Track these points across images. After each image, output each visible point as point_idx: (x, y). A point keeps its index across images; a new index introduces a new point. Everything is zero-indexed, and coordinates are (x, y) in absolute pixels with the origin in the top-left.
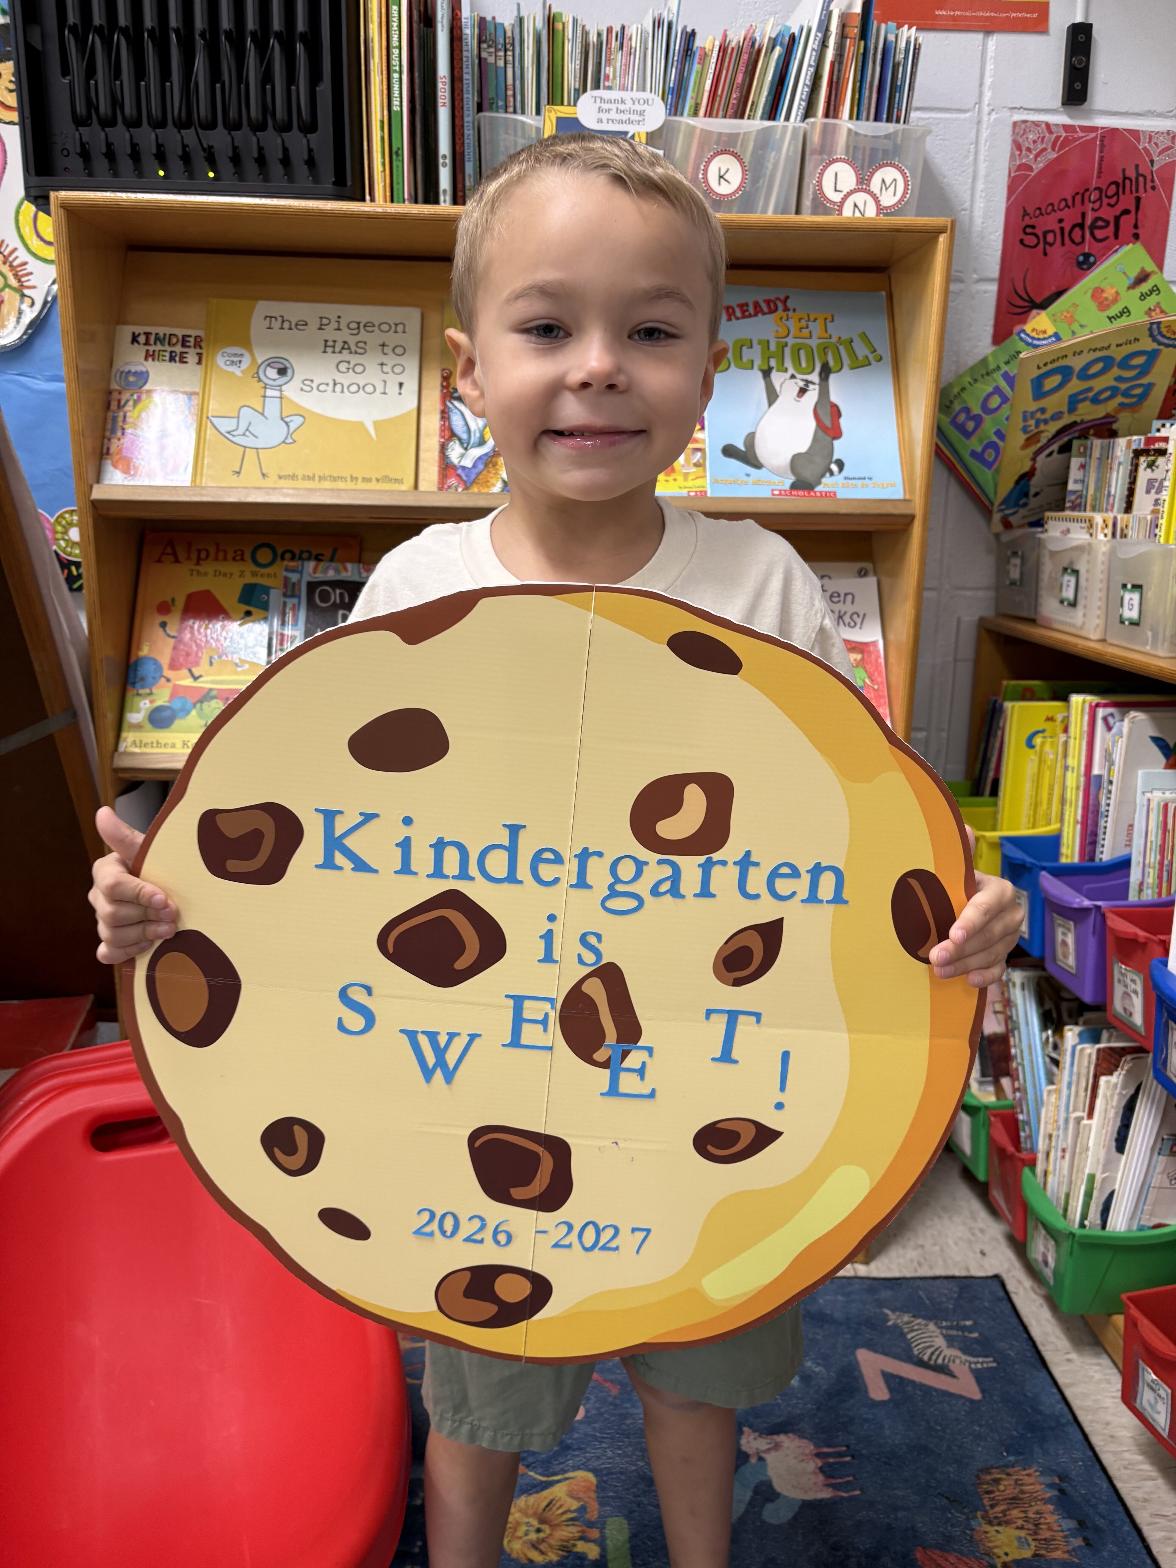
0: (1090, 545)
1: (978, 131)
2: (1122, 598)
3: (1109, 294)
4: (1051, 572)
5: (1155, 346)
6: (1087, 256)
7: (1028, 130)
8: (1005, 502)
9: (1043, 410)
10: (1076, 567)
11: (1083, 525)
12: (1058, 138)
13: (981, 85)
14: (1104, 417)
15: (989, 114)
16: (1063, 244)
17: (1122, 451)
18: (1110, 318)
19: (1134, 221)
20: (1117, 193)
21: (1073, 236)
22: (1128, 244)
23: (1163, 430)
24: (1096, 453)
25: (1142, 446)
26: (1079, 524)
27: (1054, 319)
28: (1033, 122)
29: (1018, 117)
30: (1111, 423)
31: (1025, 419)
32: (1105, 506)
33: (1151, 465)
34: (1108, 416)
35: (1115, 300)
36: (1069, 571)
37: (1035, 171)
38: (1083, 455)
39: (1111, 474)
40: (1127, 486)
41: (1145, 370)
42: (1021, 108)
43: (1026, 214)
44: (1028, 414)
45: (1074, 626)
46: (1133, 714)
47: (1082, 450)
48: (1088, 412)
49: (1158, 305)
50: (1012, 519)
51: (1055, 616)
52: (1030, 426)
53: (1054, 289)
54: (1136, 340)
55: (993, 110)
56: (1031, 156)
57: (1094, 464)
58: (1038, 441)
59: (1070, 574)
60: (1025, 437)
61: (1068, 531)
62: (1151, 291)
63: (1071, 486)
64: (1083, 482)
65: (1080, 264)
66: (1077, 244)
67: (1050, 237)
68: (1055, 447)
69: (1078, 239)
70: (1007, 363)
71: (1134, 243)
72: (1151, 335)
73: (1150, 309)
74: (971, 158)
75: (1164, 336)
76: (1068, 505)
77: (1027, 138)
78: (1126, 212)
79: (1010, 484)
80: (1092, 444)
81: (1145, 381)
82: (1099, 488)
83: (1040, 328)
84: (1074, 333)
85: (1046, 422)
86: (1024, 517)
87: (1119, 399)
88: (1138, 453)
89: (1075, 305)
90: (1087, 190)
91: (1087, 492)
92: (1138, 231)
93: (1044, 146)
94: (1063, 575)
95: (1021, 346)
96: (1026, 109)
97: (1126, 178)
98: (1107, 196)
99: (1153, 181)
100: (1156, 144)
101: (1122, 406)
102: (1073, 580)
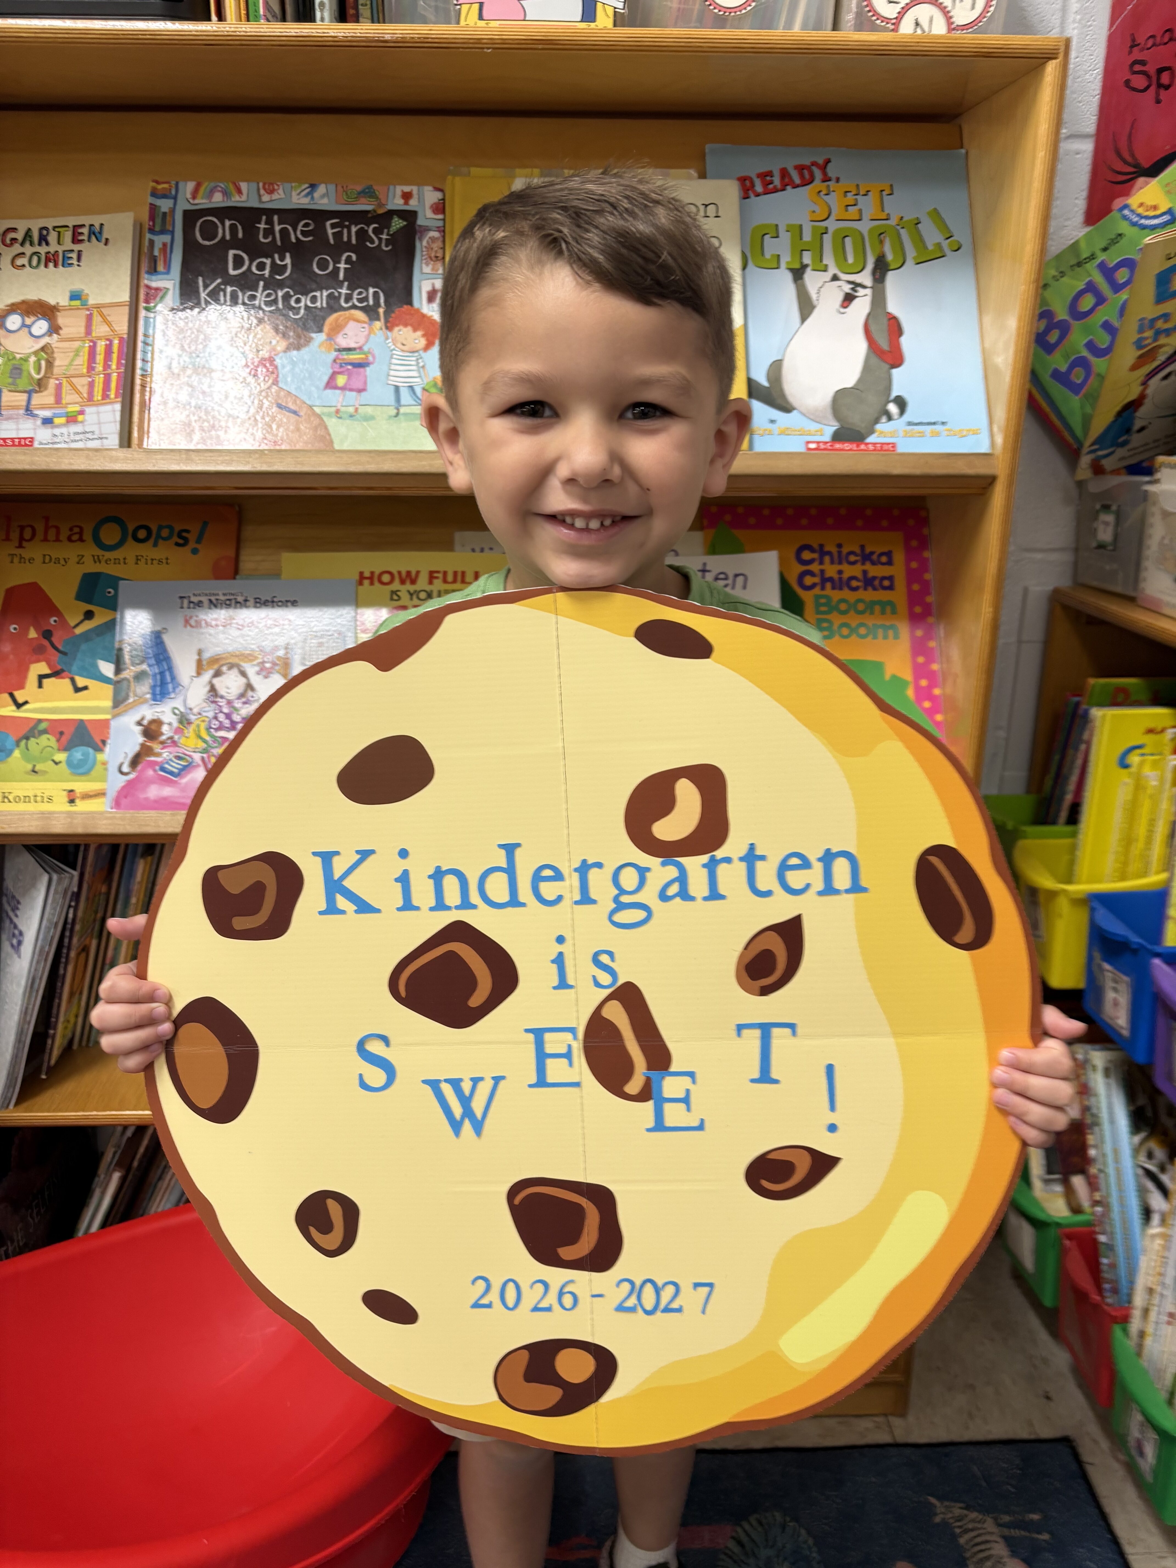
9: (1166, 317)
27: (1169, 189)
31: (1141, 329)
43: (1134, 45)
44: (1148, 321)
50: (1108, 463)
52: (1147, 337)
58: (1154, 358)
60: (1137, 354)
67: (1166, 76)
70: (1105, 249)
79: (1110, 417)
83: (1150, 202)
85: (1166, 335)
86: (1122, 459)
95: (1124, 227)
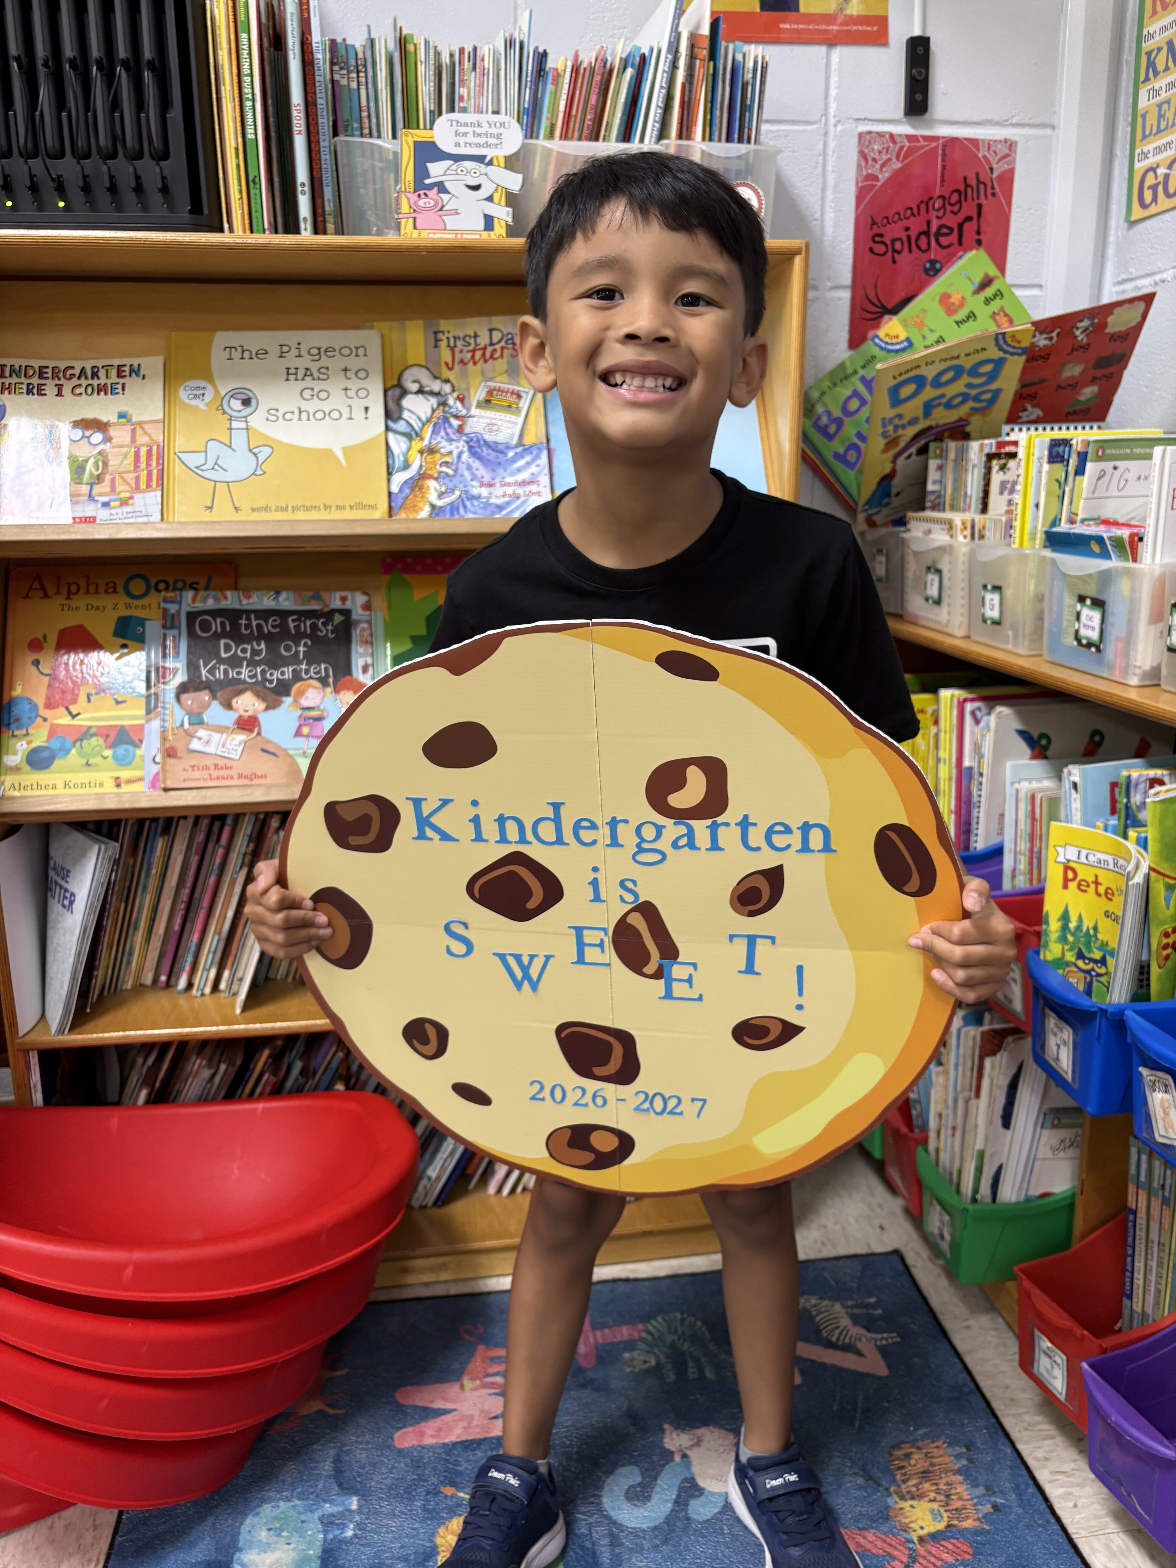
0: (951, 546)
1: (825, 142)
2: (983, 599)
3: (955, 299)
4: (915, 570)
5: (1001, 354)
6: (933, 262)
7: (873, 141)
8: (869, 502)
9: (900, 416)
10: (939, 566)
11: (944, 525)
12: (902, 148)
13: (827, 96)
14: (958, 421)
15: (836, 125)
16: (910, 251)
17: (975, 453)
18: (957, 323)
19: (976, 228)
20: (960, 201)
21: (920, 243)
22: (971, 249)
23: (1012, 434)
24: (952, 455)
25: (994, 450)
26: (940, 525)
27: (905, 325)
28: (878, 133)
29: (863, 128)
30: (964, 426)
31: (884, 425)
32: (962, 506)
33: (1003, 468)
34: (960, 420)
35: (962, 305)
36: (933, 570)
37: (882, 181)
38: (940, 456)
39: (966, 476)
40: (981, 488)
41: (993, 376)
42: (866, 119)
43: (874, 223)
44: (887, 421)
45: (939, 623)
46: (999, 708)
47: (938, 452)
48: (942, 417)
49: (1002, 309)
50: (876, 518)
51: (921, 613)
52: (889, 431)
53: (903, 295)
54: (984, 349)
55: (839, 122)
56: (878, 166)
57: (950, 466)
58: (897, 444)
59: (933, 573)
60: (884, 441)
61: (929, 532)
62: (995, 296)
63: (930, 487)
64: (941, 482)
65: (926, 271)
66: (923, 251)
67: (898, 245)
68: (913, 450)
69: (924, 246)
70: (864, 367)
71: (977, 249)
72: (998, 345)
73: (994, 313)
74: (820, 169)
75: (1009, 345)
76: (928, 504)
77: (872, 149)
78: (969, 219)
79: (873, 486)
80: (947, 446)
81: (993, 387)
82: (956, 489)
83: (893, 333)
84: (924, 337)
85: (903, 427)
86: (888, 516)
87: (970, 404)
88: (990, 457)
89: (924, 311)
90: (931, 198)
91: (945, 492)
92: (981, 237)
93: (889, 156)
94: (927, 573)
95: (876, 351)
96: (870, 120)
97: (967, 186)
98: (950, 204)
99: (993, 188)
100: (995, 152)
101: (974, 410)
102: (936, 579)
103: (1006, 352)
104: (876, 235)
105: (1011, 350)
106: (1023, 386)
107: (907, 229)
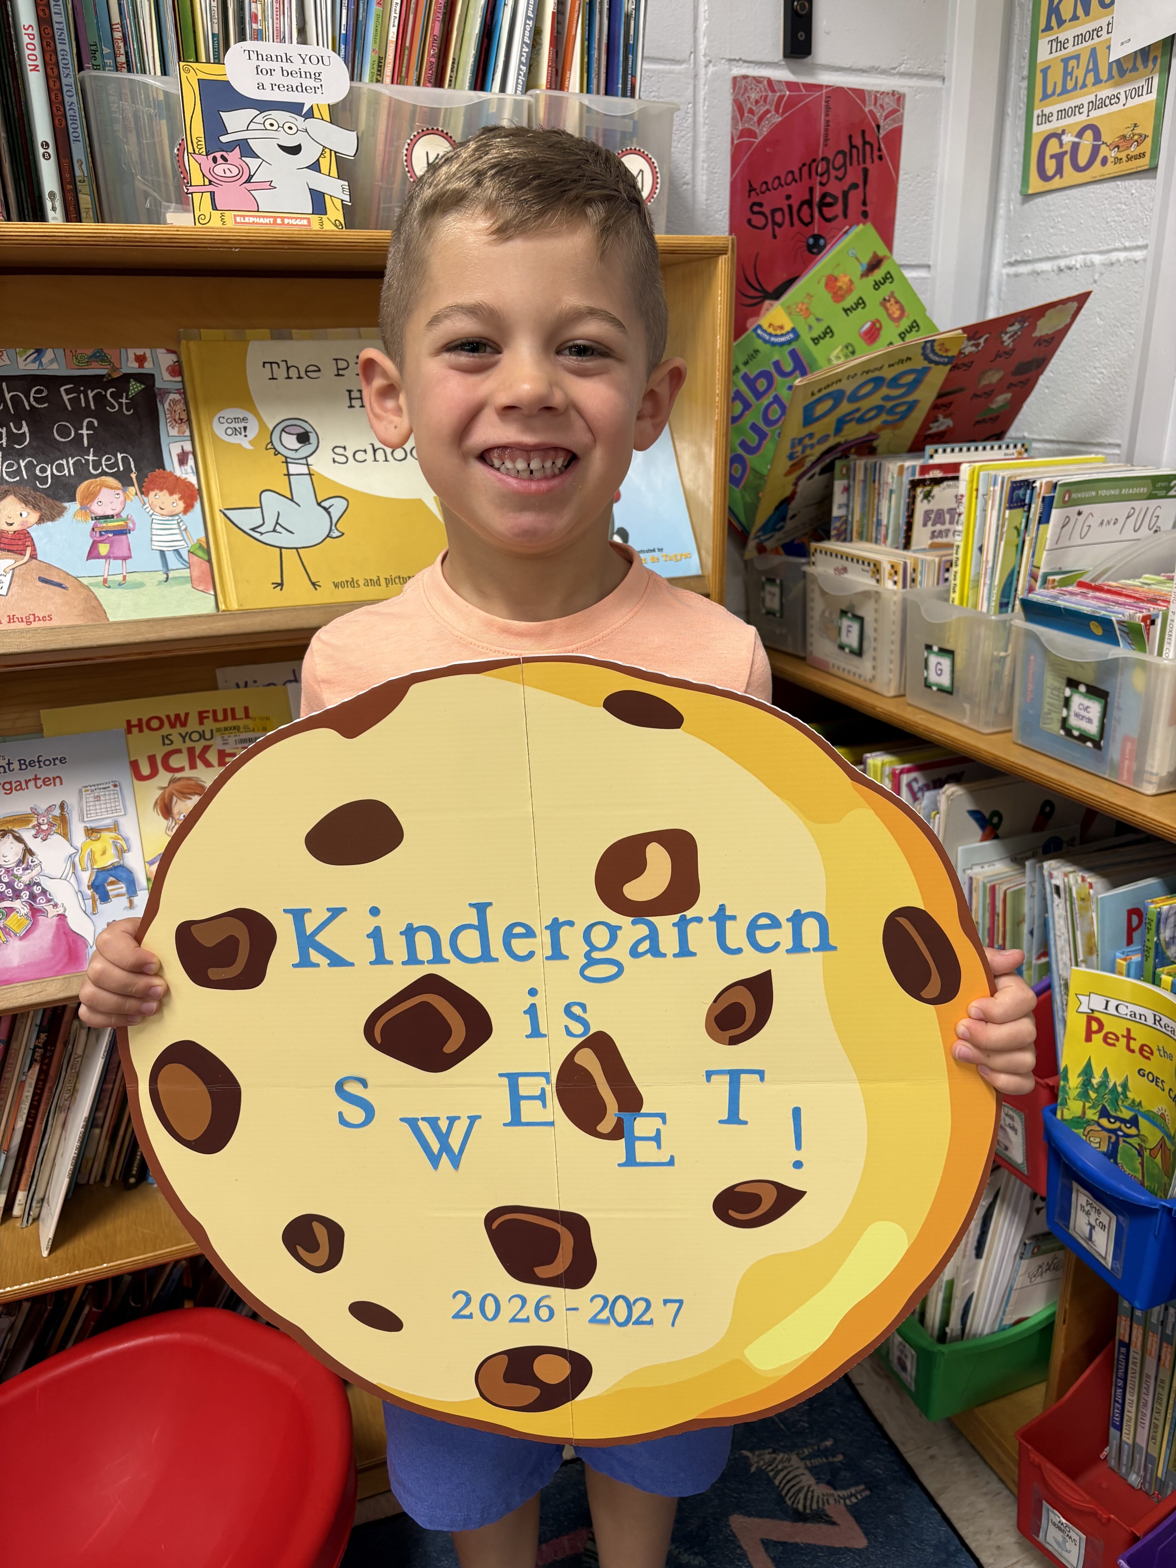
0: (877, 592)
1: (695, 86)
2: (926, 661)
3: (842, 283)
4: (823, 612)
5: (926, 364)
6: (817, 237)
7: (749, 88)
8: (764, 529)
9: (811, 436)
10: (860, 613)
11: (866, 567)
12: (781, 98)
13: (695, 29)
14: (868, 435)
15: (706, 66)
16: (792, 225)
17: (893, 477)
18: (846, 311)
19: (862, 197)
20: (844, 164)
21: (802, 214)
22: (858, 224)
23: (936, 456)
24: (860, 476)
25: (917, 477)
26: (860, 566)
27: (789, 311)
28: (754, 78)
29: (738, 71)
30: (873, 440)
31: (793, 446)
32: (874, 535)
34: (871, 434)
35: (850, 290)
36: (850, 615)
37: (760, 138)
38: (847, 476)
39: (879, 501)
40: (902, 519)
41: (913, 387)
42: (740, 59)
43: (752, 189)
44: (797, 441)
45: (860, 676)
46: (950, 789)
47: (844, 471)
48: (853, 432)
49: (892, 295)
50: (769, 545)
51: (832, 661)
52: (797, 452)
53: (785, 277)
54: (909, 359)
55: (710, 61)
56: (755, 120)
57: (858, 488)
58: (803, 466)
59: (849, 618)
60: (790, 463)
61: (845, 570)
62: (885, 279)
63: (836, 512)
64: (847, 506)
65: (810, 248)
66: (806, 225)
67: (778, 217)
68: (817, 469)
69: (807, 219)
70: (746, 363)
71: (864, 224)
72: (924, 354)
73: (885, 299)
74: (690, 120)
75: (936, 354)
76: (833, 533)
77: (749, 97)
78: (855, 186)
79: (770, 511)
80: (855, 464)
81: (911, 398)
82: (863, 514)
83: (777, 323)
84: (810, 327)
85: (812, 446)
86: (780, 539)
87: (884, 417)
88: (914, 484)
89: (809, 296)
90: (814, 160)
91: (852, 518)
92: (867, 208)
93: (767, 107)
94: (841, 617)
95: (759, 344)
96: (745, 61)
97: (852, 146)
98: (834, 168)
99: (880, 150)
100: (882, 106)
101: (886, 424)
102: (856, 627)
103: (931, 361)
104: (754, 204)
105: (937, 359)
106: (940, 396)
107: (788, 197)
